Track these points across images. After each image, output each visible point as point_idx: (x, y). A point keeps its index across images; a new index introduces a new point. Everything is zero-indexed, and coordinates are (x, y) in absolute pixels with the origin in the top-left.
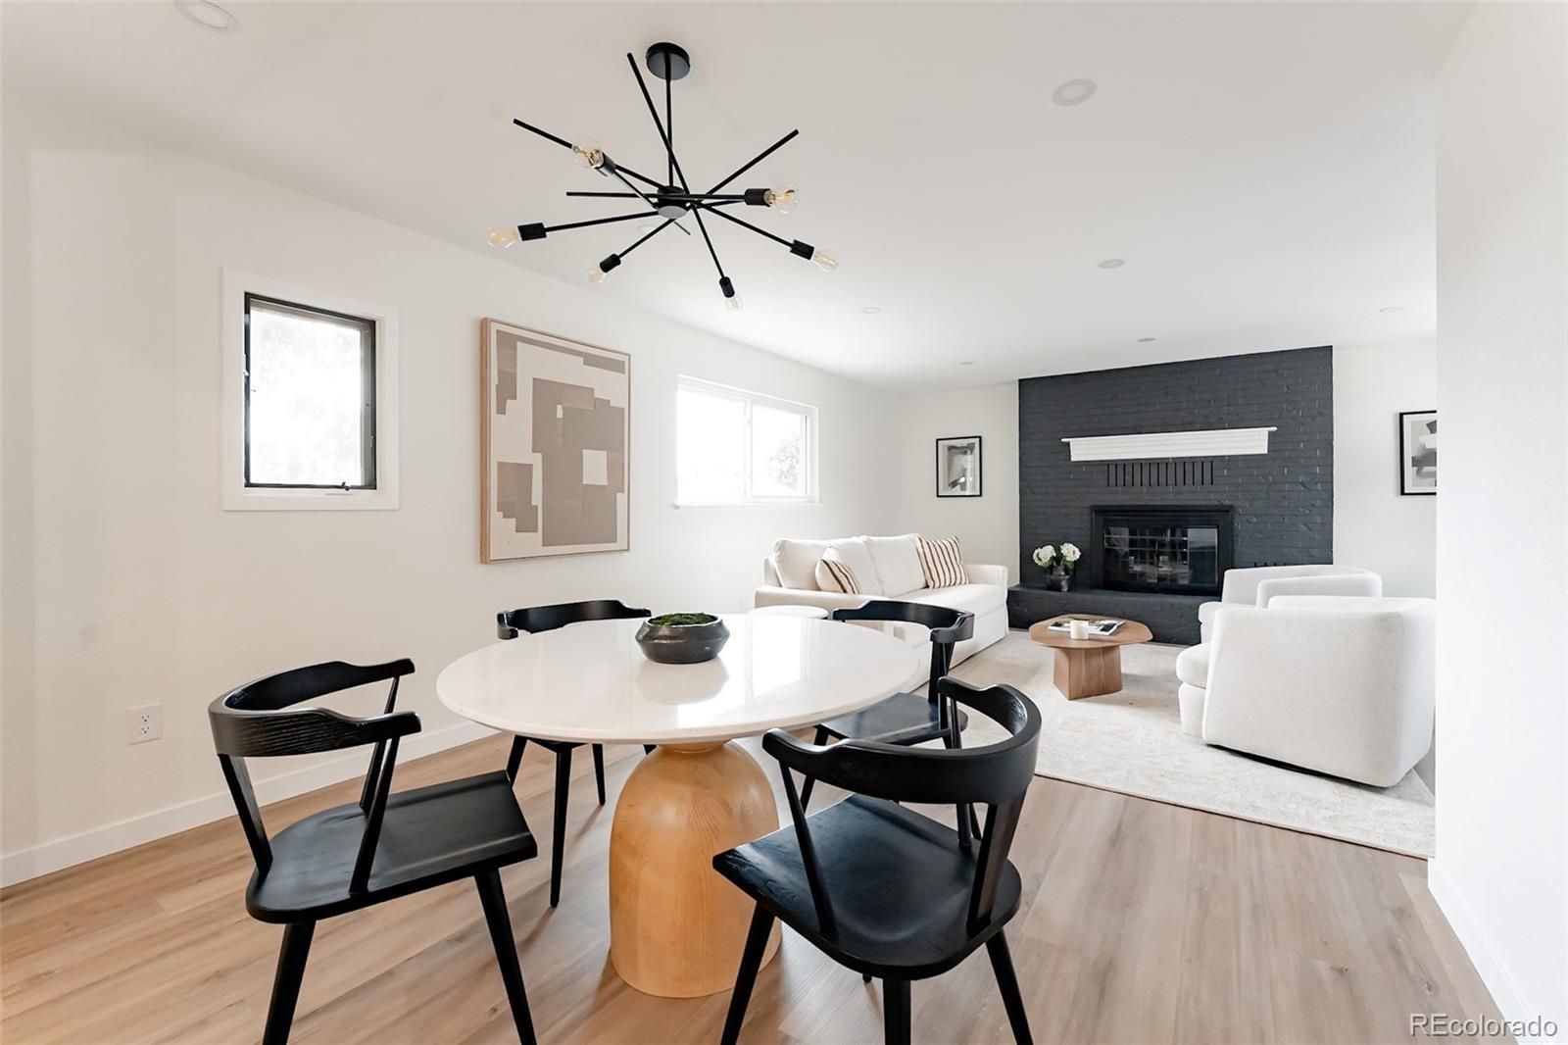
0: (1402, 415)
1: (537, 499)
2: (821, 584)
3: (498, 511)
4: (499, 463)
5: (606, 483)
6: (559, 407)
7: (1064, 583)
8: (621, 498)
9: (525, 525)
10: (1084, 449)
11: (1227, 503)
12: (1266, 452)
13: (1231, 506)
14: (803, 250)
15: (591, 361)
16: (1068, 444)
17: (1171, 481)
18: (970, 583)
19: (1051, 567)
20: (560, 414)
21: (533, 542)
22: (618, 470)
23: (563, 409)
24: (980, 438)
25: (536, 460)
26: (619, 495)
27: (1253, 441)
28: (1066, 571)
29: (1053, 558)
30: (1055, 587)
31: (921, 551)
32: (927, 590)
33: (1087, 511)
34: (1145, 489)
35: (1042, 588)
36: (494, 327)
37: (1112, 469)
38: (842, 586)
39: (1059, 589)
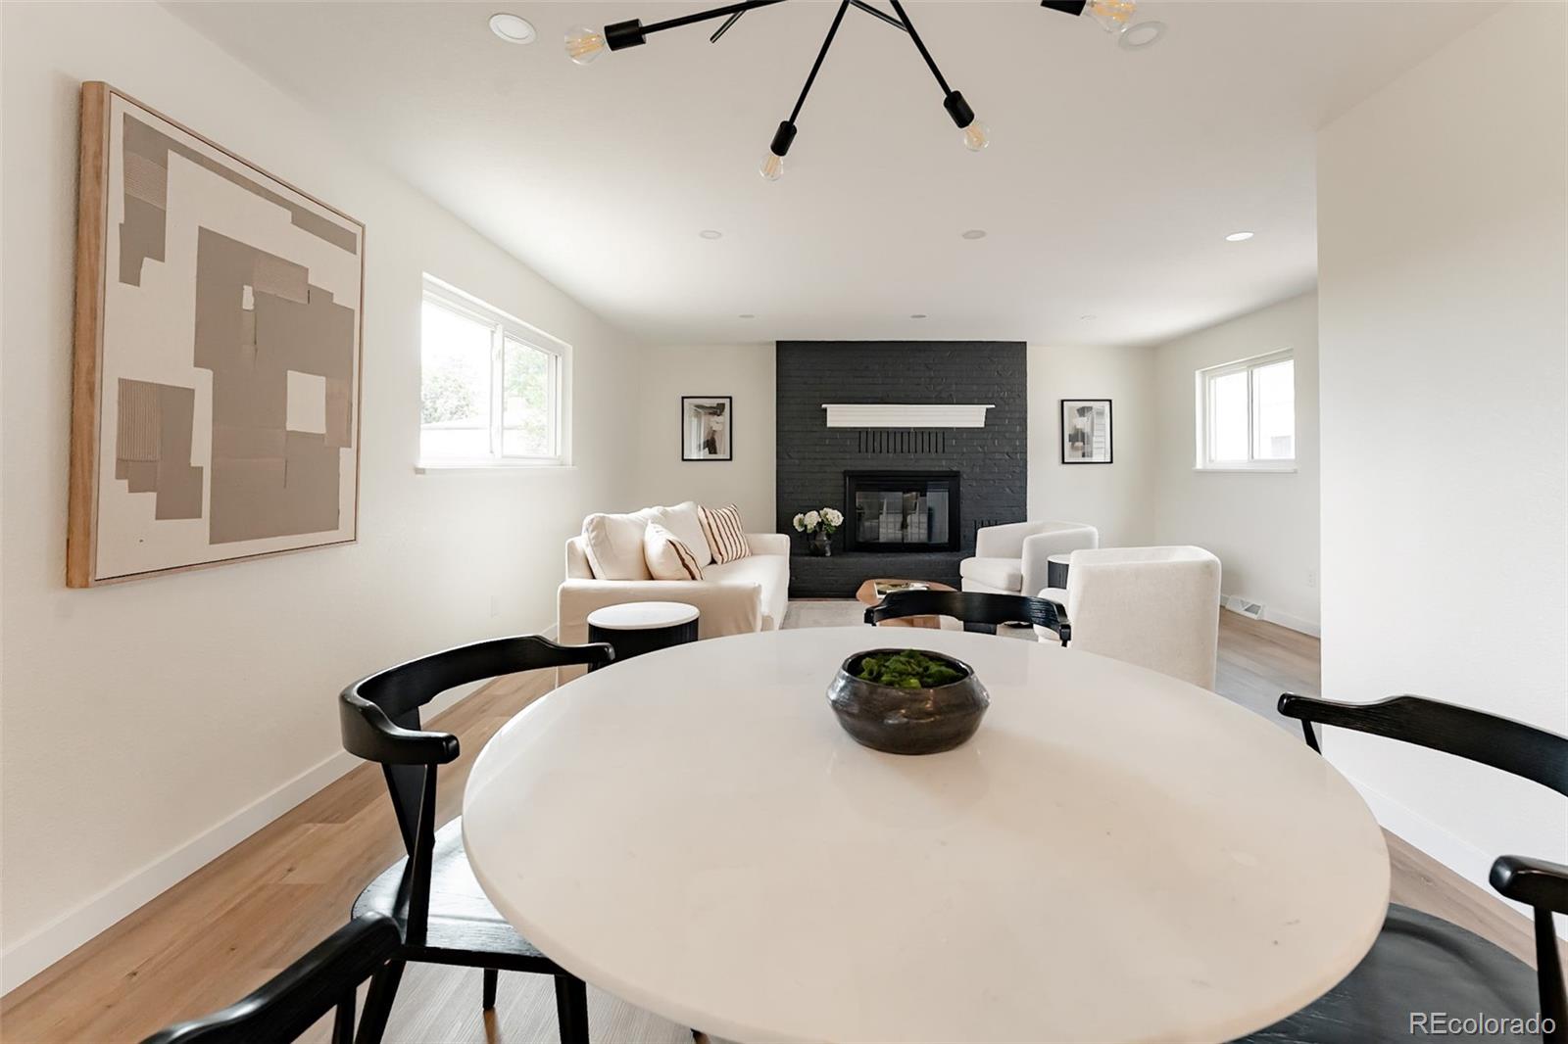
0: (1063, 401)
1: (201, 454)
2: (655, 569)
3: (118, 477)
4: (122, 382)
5: (323, 430)
6: (248, 291)
7: (827, 549)
8: (346, 455)
9: (175, 505)
10: (841, 416)
11: (955, 469)
12: (983, 425)
13: (959, 472)
14: (959, 110)
15: (303, 219)
16: (825, 410)
17: (912, 449)
18: (752, 554)
19: (815, 533)
20: (248, 302)
21: (191, 536)
22: (342, 410)
23: (255, 294)
24: (730, 398)
25: (202, 382)
26: (342, 450)
27: (971, 416)
28: (829, 536)
29: (818, 523)
30: (819, 552)
31: (705, 521)
32: (714, 566)
33: (841, 476)
34: (891, 455)
35: (807, 555)
36: (118, 108)
37: (864, 436)
38: (691, 573)
39: (823, 554)
